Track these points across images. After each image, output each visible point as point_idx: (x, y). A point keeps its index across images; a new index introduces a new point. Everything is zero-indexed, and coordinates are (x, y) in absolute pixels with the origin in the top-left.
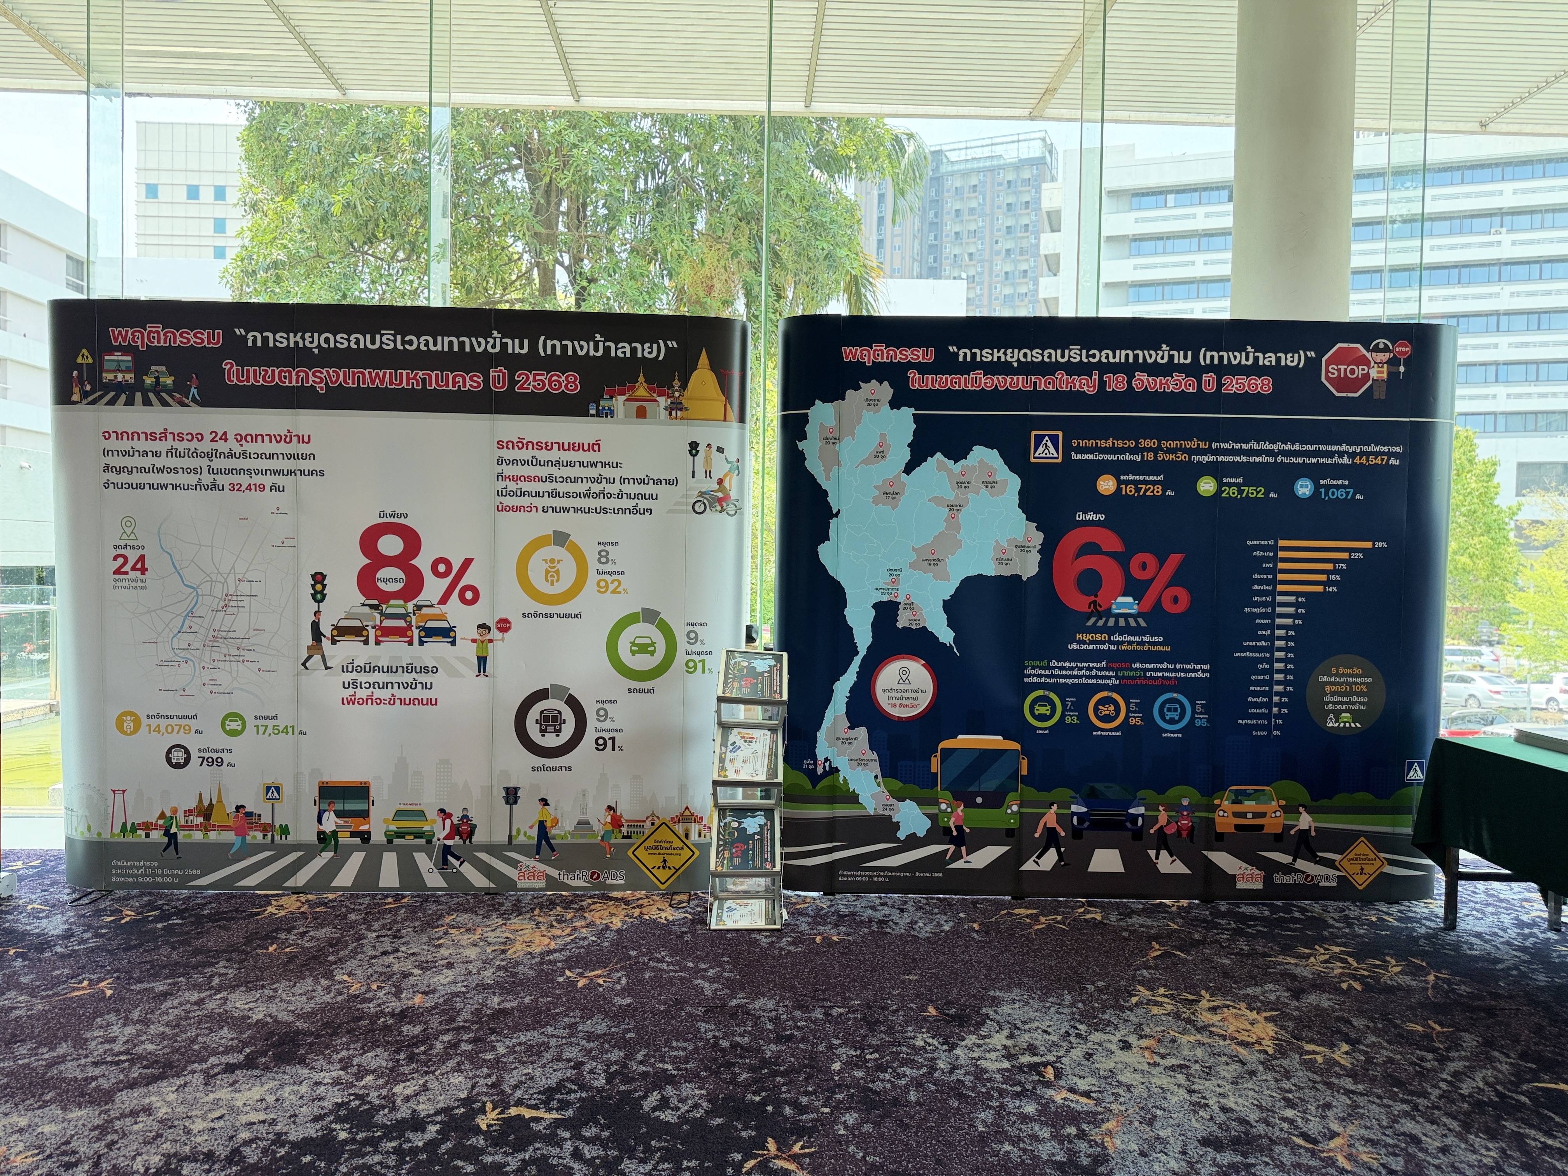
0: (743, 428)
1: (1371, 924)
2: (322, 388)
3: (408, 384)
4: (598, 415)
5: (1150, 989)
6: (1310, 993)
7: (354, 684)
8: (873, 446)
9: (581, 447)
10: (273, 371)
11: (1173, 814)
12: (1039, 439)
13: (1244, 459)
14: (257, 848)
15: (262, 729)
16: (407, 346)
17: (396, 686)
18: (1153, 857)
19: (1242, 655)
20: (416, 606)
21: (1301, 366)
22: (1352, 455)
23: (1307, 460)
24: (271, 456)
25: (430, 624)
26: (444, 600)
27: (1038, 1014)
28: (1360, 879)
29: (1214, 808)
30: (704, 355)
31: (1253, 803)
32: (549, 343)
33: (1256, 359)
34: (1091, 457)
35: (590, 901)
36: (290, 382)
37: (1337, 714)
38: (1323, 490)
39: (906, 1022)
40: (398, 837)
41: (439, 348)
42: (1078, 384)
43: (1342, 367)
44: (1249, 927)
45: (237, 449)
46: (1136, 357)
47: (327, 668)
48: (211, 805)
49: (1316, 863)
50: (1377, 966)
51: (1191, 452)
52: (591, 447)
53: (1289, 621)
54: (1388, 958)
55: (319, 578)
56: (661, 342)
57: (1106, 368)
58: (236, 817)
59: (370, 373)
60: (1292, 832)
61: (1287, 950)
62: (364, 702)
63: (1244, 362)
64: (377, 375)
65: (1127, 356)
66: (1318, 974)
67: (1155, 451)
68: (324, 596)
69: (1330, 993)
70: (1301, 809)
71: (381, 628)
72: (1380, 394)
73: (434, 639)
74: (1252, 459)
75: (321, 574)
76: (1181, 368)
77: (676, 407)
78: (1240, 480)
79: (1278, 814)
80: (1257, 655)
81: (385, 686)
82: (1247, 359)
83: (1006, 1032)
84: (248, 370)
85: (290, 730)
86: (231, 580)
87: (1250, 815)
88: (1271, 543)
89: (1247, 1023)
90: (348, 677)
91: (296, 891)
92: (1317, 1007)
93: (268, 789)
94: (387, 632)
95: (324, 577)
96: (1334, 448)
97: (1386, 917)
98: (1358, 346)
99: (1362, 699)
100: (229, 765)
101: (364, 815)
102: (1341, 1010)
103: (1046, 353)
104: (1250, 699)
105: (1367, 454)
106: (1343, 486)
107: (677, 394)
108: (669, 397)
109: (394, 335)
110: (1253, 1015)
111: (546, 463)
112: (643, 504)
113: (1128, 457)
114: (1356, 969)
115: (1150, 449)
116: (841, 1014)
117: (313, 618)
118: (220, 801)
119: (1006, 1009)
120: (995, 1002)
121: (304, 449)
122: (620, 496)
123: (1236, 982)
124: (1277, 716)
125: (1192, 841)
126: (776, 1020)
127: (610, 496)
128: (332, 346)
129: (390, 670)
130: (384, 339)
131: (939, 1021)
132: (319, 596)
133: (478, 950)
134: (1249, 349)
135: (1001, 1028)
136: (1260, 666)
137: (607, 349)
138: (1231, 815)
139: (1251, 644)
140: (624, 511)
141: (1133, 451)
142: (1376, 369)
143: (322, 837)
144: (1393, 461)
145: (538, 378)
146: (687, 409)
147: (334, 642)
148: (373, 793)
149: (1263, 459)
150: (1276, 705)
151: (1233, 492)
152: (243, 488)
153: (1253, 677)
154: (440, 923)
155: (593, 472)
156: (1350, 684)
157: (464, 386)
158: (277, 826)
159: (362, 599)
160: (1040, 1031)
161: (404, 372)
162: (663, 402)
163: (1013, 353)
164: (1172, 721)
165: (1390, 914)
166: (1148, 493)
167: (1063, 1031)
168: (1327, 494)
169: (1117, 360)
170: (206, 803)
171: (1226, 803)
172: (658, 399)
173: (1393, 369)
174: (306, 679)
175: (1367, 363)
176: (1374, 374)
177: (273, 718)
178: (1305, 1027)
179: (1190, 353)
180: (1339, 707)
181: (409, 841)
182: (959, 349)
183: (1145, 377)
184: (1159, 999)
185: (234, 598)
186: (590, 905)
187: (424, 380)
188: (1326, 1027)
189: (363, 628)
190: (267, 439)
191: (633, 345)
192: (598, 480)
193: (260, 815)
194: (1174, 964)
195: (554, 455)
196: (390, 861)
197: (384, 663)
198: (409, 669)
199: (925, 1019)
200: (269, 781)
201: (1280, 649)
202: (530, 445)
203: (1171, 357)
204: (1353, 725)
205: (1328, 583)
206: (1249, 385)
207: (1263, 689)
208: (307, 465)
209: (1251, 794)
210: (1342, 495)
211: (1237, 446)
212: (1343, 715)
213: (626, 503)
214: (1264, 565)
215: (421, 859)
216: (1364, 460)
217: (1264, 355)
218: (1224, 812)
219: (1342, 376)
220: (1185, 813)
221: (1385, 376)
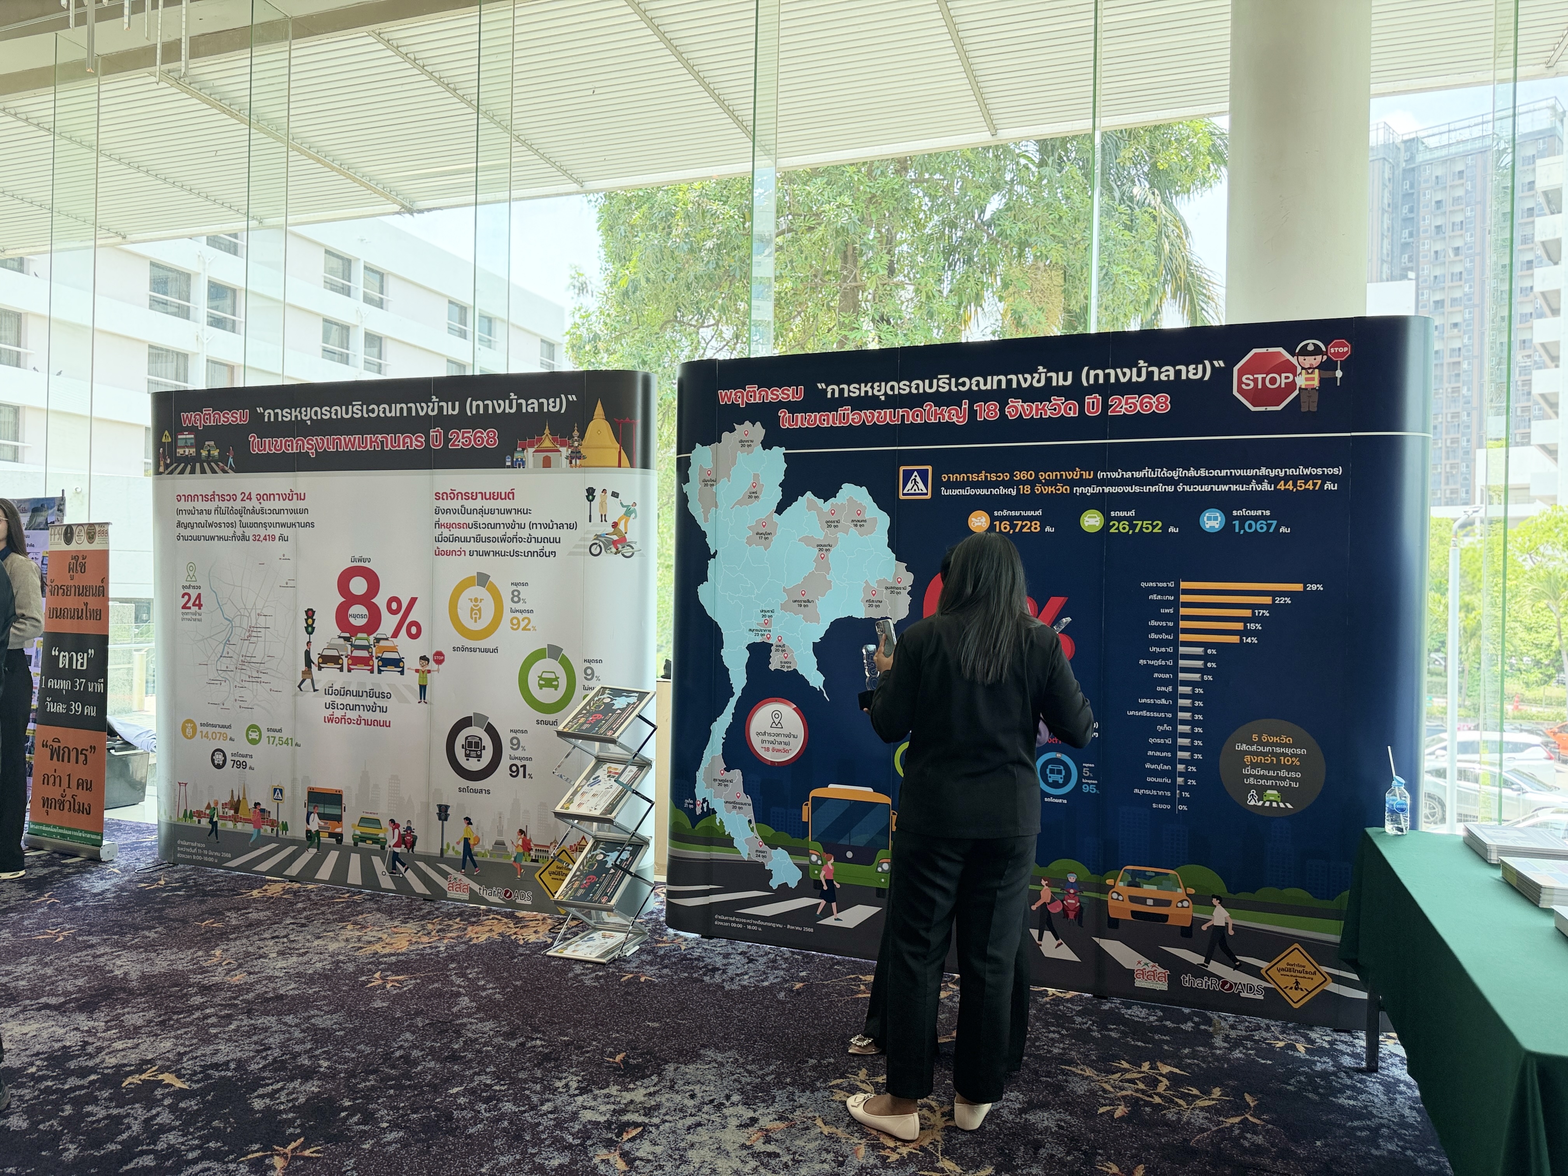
0: (646, 475)
1: (1266, 1049)
2: (313, 454)
3: (371, 447)
4: (512, 466)
7: (332, 705)
8: (746, 487)
9: (497, 496)
10: (281, 441)
11: (1058, 890)
12: (908, 475)
13: (1137, 489)
14: (268, 840)
15: (272, 740)
16: (371, 414)
17: (362, 708)
18: (1036, 937)
19: (1137, 713)
20: (376, 639)
21: (1206, 378)
22: (1275, 480)
23: (1215, 488)
24: (279, 512)
25: (387, 655)
26: (395, 634)
28: (1296, 995)
29: (1106, 889)
30: (599, 407)
31: (1155, 888)
32: (475, 404)
33: (1150, 374)
34: (962, 492)
36: (292, 449)
37: (1261, 791)
38: (1237, 523)
39: (580, 1063)
40: (361, 841)
41: (393, 414)
42: (947, 415)
43: (1260, 377)
45: (257, 507)
46: (1009, 382)
47: (315, 690)
48: (239, 801)
49: (1236, 968)
50: (1186, 1096)
51: (1072, 483)
52: (507, 496)
53: (1196, 677)
55: (310, 613)
56: (563, 396)
57: (975, 396)
58: (255, 812)
59: (345, 439)
60: (1204, 928)
62: (339, 721)
63: (1135, 379)
64: (350, 440)
65: (999, 382)
66: (1095, 1092)
67: (1032, 483)
68: (313, 629)
69: (1072, 1113)
70: (1215, 901)
71: (352, 658)
72: (1310, 405)
73: (389, 668)
74: (1146, 489)
75: (311, 610)
76: (1060, 391)
77: (576, 455)
78: (1132, 513)
79: (1185, 904)
80: (1156, 715)
81: (354, 708)
82: (1139, 375)
84: (265, 441)
85: (290, 742)
86: (253, 615)
87: (1150, 902)
88: (1171, 584)
90: (329, 699)
91: (289, 879)
92: (1029, 1125)
93: (275, 790)
94: (356, 661)
95: (314, 612)
96: (1251, 472)
98: (1280, 350)
99: (1293, 774)
100: (250, 768)
101: (338, 819)
103: (913, 384)
104: (1148, 766)
105: (1295, 479)
106: (1263, 517)
107: (576, 444)
108: (570, 447)
109: (362, 406)
111: (472, 512)
112: (549, 547)
113: (1003, 491)
115: (1027, 482)
116: (534, 1047)
117: (306, 647)
118: (244, 798)
119: (691, 1068)
120: (693, 1059)
121: (301, 505)
122: (529, 540)
124: (1183, 788)
125: (1080, 923)
126: (471, 1041)
127: (521, 540)
128: (319, 417)
129: (358, 694)
130: (355, 409)
131: (611, 1067)
132: (310, 629)
134: (1141, 363)
135: (655, 1085)
136: (1160, 728)
137: (519, 406)
138: (1127, 899)
139: (1148, 701)
140: (532, 554)
141: (1007, 484)
142: (1304, 376)
143: (309, 835)
144: (1329, 486)
145: (466, 435)
146: (584, 458)
148: (345, 801)
149: (1160, 488)
150: (1181, 774)
151: (1123, 527)
152: (261, 538)
153: (1151, 741)
154: (351, 919)
155: (507, 519)
156: (1277, 755)
157: (412, 446)
158: (280, 823)
159: (338, 632)
160: (688, 1094)
161: (369, 437)
162: (565, 451)
163: (880, 386)
164: (1055, 785)
166: (1025, 530)
167: (712, 1097)
168: (1242, 527)
169: (989, 387)
170: (236, 799)
171: (1121, 884)
172: (561, 449)
173: (1328, 374)
175: (1292, 369)
176: (1301, 381)
177: (279, 731)
179: (1070, 374)
180: (1262, 782)
181: (369, 845)
182: (828, 386)
183: (1019, 404)
185: (255, 629)
186: (487, 919)
187: (382, 442)
189: (339, 657)
190: (277, 497)
191: (541, 400)
192: (511, 526)
195: (479, 504)
196: (355, 860)
197: (354, 688)
198: (371, 694)
200: (275, 785)
201: (1184, 709)
202: (460, 496)
203: (1049, 380)
204: (1282, 805)
205: (1245, 633)
206: (1141, 404)
207: (1164, 754)
208: (302, 518)
209: (1152, 877)
210: (1262, 528)
211: (1128, 475)
212: (1269, 792)
213: (535, 547)
214: (1162, 611)
215: (377, 861)
216: (1290, 486)
217: (1160, 369)
218: (1119, 894)
219: (1260, 386)
220: (1072, 891)
221: (1316, 383)
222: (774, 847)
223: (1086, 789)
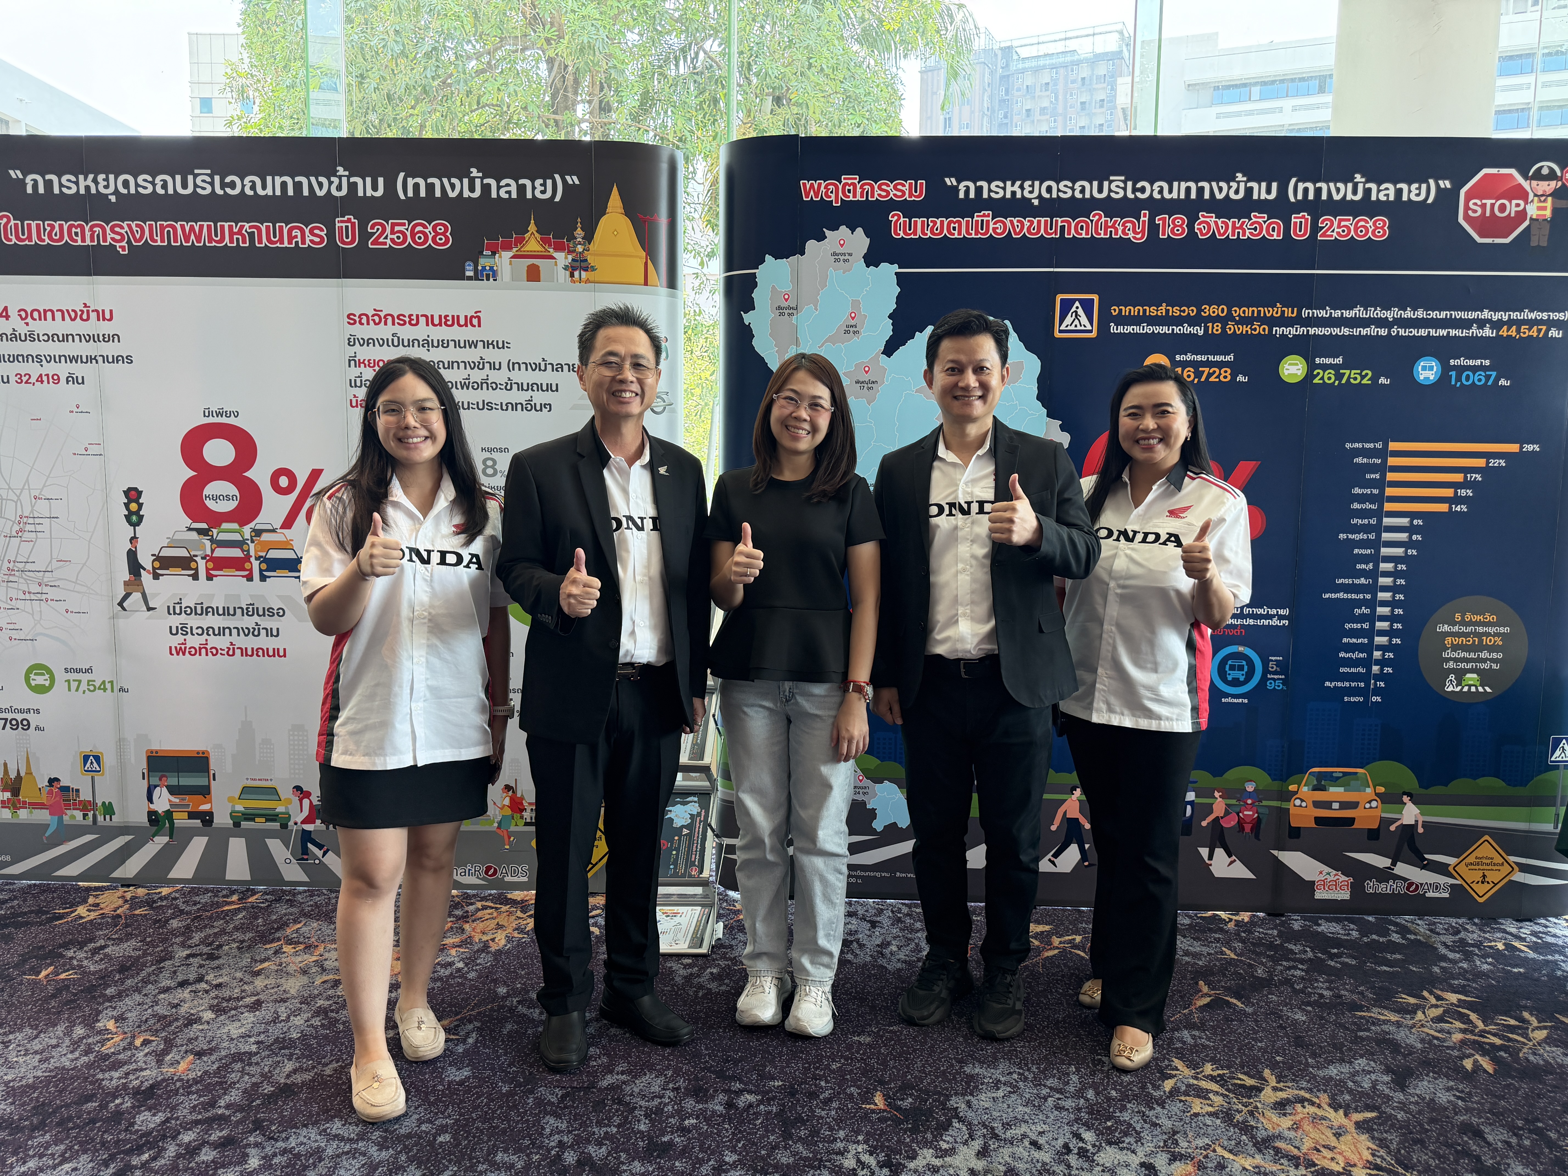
0: (673, 296)
1: (1497, 955)
2: (123, 248)
3: (231, 241)
4: (476, 277)
5: (1193, 1065)
6: (1419, 1078)
7: (183, 629)
8: (843, 319)
9: (456, 320)
10: (61, 226)
11: (1234, 802)
12: (1067, 306)
13: (1346, 331)
14: (77, 831)
15: (74, 685)
16: (228, 190)
17: (234, 632)
18: (1205, 856)
19: (1333, 596)
20: (254, 530)
21: (1430, 201)
22: (1497, 325)
23: (1433, 332)
24: (65, 338)
25: (273, 554)
26: (288, 523)
27: (1027, 1110)
28: (1481, 889)
29: (1288, 796)
30: (615, 195)
31: (1341, 789)
32: (411, 182)
33: (1368, 192)
34: (1137, 329)
35: (479, 905)
36: (83, 240)
37: (1460, 675)
38: (1453, 373)
39: (839, 1121)
40: (246, 819)
41: (269, 191)
42: (1120, 229)
43: (1489, 202)
44: (1332, 957)
45: (22, 329)
46: (1200, 190)
47: (149, 609)
48: (19, 777)
49: (1423, 867)
50: (1512, 1029)
51: (1272, 322)
52: (469, 321)
53: (1399, 551)
54: (1526, 1015)
55: (133, 495)
56: (557, 177)
57: (1159, 207)
58: (50, 793)
59: (182, 227)
60: (1392, 828)
61: (1384, 998)
62: (196, 651)
63: (1350, 197)
64: (192, 228)
65: (1188, 190)
66: (1430, 1042)
67: (1224, 321)
68: (141, 518)
69: (1447, 1076)
70: (1406, 799)
71: (212, 559)
72: (1540, 239)
73: (279, 573)
74: (1356, 332)
75: (135, 489)
76: (1262, 206)
77: (579, 265)
78: (1339, 360)
79: (1374, 804)
80: (1354, 596)
81: (221, 632)
82: (1355, 192)
83: (977, 1145)
84: (29, 226)
85: (108, 686)
86: (25, 498)
87: (1336, 806)
88: (1379, 445)
89: (1329, 1133)
90: (176, 621)
91: (127, 884)
92: (1432, 1104)
93: (86, 758)
94: (220, 564)
95: (139, 493)
96: (1472, 315)
97: (1517, 944)
98: (1513, 171)
99: (1494, 655)
100: (38, 728)
101: (205, 791)
102: (1468, 1110)
103: (1078, 185)
104: (1342, 655)
105: (1519, 323)
106: (1482, 368)
107: (580, 248)
108: (569, 252)
109: (211, 176)
110: (1338, 1118)
111: (411, 343)
112: (539, 398)
113: (1187, 329)
114: (1482, 1033)
115: (1217, 319)
116: (750, 1105)
117: (129, 546)
118: (29, 773)
119: (983, 1099)
120: (971, 1085)
121: (105, 328)
122: (509, 387)
123: (1314, 1055)
124: (1378, 678)
125: (1257, 837)
126: (655, 1115)
127: (495, 386)
128: (133, 191)
129: (226, 612)
130: (199, 181)
131: (885, 1120)
132: (134, 518)
133: (305, 980)
134: (1358, 178)
135: (972, 1137)
136: (1357, 611)
137: (486, 188)
138: (1311, 805)
139: (1346, 581)
140: (514, 407)
141: (1193, 321)
142: (1536, 204)
143: (154, 818)
144: (1554, 333)
145: (397, 228)
146: (593, 269)
147: (156, 576)
148: (212, 766)
149: (1372, 331)
150: (1377, 662)
151: (1329, 377)
152: (33, 380)
153: (1347, 626)
154: (277, 935)
155: (472, 355)
156: (1480, 635)
157: (303, 242)
158: (99, 804)
159: (188, 522)
160: (1026, 1142)
161: (226, 225)
162: (562, 259)
163: (1032, 186)
164: (1236, 683)
165: (1522, 939)
166: (1212, 379)
167: (1060, 1142)
168: (1459, 379)
169: (1174, 195)
170: (13, 775)
171: (1305, 789)
172: (555, 255)
174: (124, 623)
175: (1522, 194)
176: (1532, 211)
177: (87, 671)
178: (1416, 1142)
179: (1274, 185)
180: (1462, 665)
181: (260, 824)
182: (959, 182)
183: (1212, 219)
184: (1204, 1084)
185: (31, 521)
186: (478, 910)
187: (251, 235)
188: (1448, 1146)
189: (191, 559)
190: (58, 315)
191: (521, 182)
192: (479, 365)
193: (78, 791)
194: (1227, 1019)
195: (422, 331)
196: (237, 848)
197: (219, 603)
198: (250, 610)
199: (866, 1116)
200: (87, 750)
201: (1385, 589)
202: (390, 319)
203: (1249, 191)
204: (1481, 689)
205: (1456, 500)
206: (1356, 229)
207: (1360, 641)
208: (110, 349)
209: (1338, 778)
210: (1480, 380)
211: (1337, 314)
212: (1469, 675)
213: (521, 397)
214: (1368, 476)
215: (275, 846)
216: (1513, 332)
217: (1379, 186)
218: (1302, 801)
219: (1488, 214)
220: (1249, 802)
221: (1548, 213)
222: (878, 781)
223: (1270, 686)
